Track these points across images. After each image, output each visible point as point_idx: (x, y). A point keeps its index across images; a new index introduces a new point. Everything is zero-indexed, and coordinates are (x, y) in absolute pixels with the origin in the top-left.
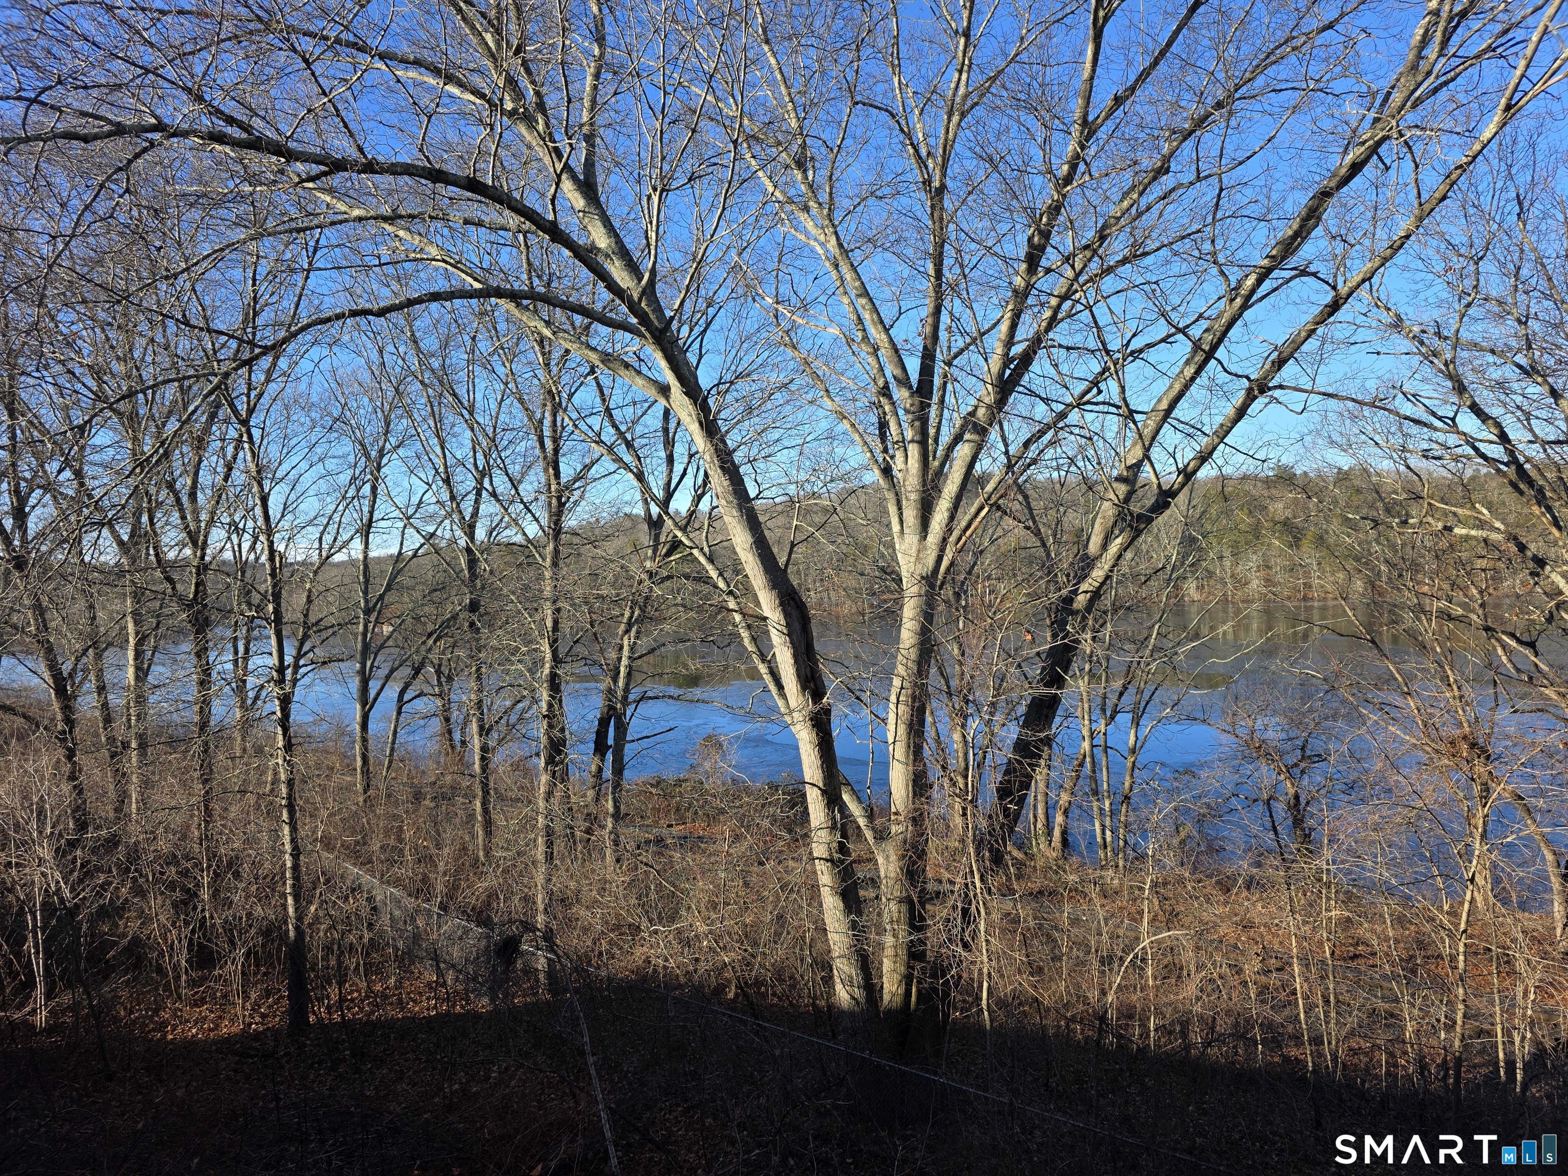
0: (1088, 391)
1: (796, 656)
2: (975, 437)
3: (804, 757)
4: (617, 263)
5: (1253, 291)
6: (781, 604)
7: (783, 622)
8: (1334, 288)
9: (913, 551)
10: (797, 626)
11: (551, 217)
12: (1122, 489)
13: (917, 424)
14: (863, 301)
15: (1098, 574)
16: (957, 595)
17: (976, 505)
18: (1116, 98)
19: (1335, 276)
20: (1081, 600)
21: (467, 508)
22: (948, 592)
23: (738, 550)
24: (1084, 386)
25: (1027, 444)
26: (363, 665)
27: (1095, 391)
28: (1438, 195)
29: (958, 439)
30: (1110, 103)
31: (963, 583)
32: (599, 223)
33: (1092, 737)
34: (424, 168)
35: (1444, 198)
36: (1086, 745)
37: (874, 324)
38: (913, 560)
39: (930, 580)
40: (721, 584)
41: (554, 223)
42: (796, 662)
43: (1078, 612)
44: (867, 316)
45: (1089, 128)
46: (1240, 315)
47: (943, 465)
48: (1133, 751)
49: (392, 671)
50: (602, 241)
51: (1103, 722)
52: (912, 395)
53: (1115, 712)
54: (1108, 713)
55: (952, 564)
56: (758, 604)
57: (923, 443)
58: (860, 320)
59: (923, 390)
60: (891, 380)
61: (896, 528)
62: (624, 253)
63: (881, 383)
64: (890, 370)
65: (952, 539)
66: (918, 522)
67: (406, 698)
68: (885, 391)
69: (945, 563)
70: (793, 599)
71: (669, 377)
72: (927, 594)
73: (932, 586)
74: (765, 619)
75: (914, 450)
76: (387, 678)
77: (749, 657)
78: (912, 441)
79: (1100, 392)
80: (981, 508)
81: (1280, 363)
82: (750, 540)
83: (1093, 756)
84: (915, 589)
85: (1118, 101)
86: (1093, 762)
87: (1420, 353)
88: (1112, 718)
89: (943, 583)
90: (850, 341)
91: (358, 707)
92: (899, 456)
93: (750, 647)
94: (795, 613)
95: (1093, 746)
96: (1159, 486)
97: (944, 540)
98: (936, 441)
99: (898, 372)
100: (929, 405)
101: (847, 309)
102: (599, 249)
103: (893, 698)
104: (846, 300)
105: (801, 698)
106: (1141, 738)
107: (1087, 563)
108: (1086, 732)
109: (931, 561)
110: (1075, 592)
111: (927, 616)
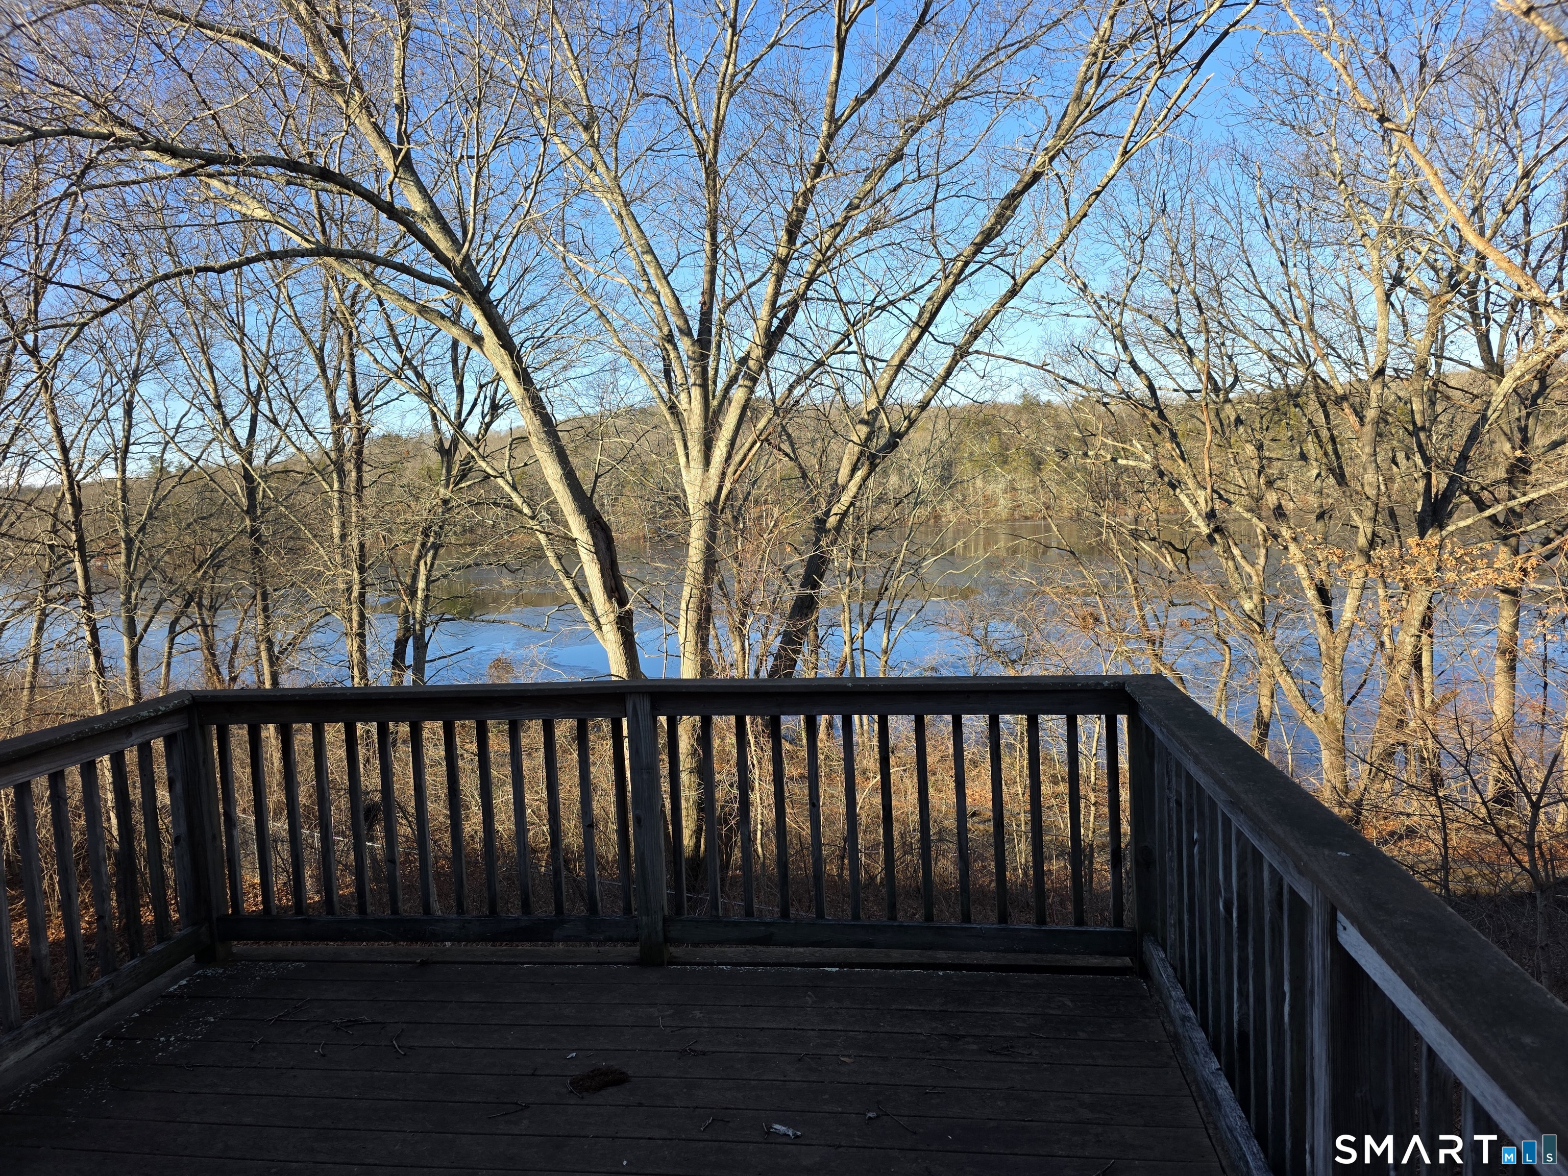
0: (842, 341)
1: (602, 571)
2: (748, 383)
3: (611, 655)
4: (433, 226)
5: (962, 271)
6: (588, 527)
7: (591, 542)
8: (1013, 278)
9: (698, 482)
10: (603, 546)
11: (388, 199)
12: (863, 430)
13: (698, 369)
14: (648, 257)
15: (846, 499)
16: (736, 519)
17: (750, 440)
18: (857, 99)
19: (1014, 269)
20: (832, 521)
21: (242, 433)
22: (728, 516)
23: (549, 480)
24: (837, 337)
25: (791, 388)
26: (128, 597)
27: (846, 342)
28: (1081, 214)
29: (733, 380)
30: (852, 103)
31: (740, 509)
32: (414, 189)
33: (852, 643)
34: (283, 160)
35: (1085, 215)
36: (847, 649)
37: (659, 279)
38: (698, 489)
39: (712, 506)
40: (526, 510)
41: (391, 204)
42: (603, 576)
43: (830, 530)
44: (651, 271)
45: (836, 124)
46: (953, 290)
47: (721, 404)
48: (885, 652)
49: (161, 602)
50: (417, 204)
51: (860, 628)
52: (693, 345)
53: (872, 619)
54: (866, 621)
55: (730, 492)
56: (566, 525)
57: (704, 386)
58: (645, 273)
59: (703, 342)
60: (674, 328)
61: (682, 460)
62: (438, 216)
63: (666, 330)
64: (674, 321)
65: (731, 470)
66: (701, 456)
67: (178, 629)
68: (670, 338)
69: (725, 491)
70: (599, 523)
71: (483, 327)
72: (711, 517)
73: (715, 511)
74: (574, 540)
75: (696, 392)
76: (156, 609)
77: (556, 574)
78: (694, 384)
79: (850, 344)
80: (754, 443)
81: (975, 335)
82: (560, 472)
83: (852, 657)
84: (701, 513)
85: (860, 102)
86: (853, 663)
87: (1098, 317)
88: (869, 625)
89: (723, 508)
90: (636, 291)
91: (125, 639)
92: (683, 396)
93: (556, 566)
94: (600, 535)
95: (853, 650)
96: (890, 428)
97: (724, 474)
98: (715, 383)
99: (680, 323)
100: (708, 356)
101: (634, 265)
102: (415, 213)
103: (683, 606)
104: (632, 254)
105: (607, 604)
106: (892, 640)
107: (837, 490)
108: (847, 638)
109: (713, 491)
110: (827, 514)
111: (711, 536)
